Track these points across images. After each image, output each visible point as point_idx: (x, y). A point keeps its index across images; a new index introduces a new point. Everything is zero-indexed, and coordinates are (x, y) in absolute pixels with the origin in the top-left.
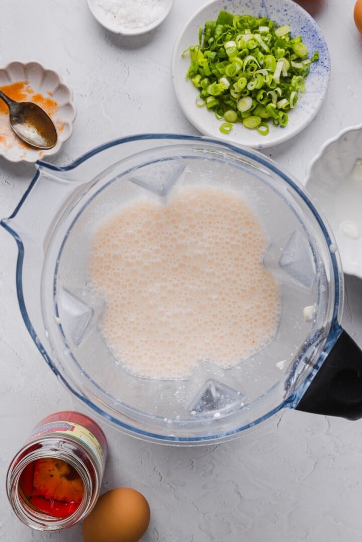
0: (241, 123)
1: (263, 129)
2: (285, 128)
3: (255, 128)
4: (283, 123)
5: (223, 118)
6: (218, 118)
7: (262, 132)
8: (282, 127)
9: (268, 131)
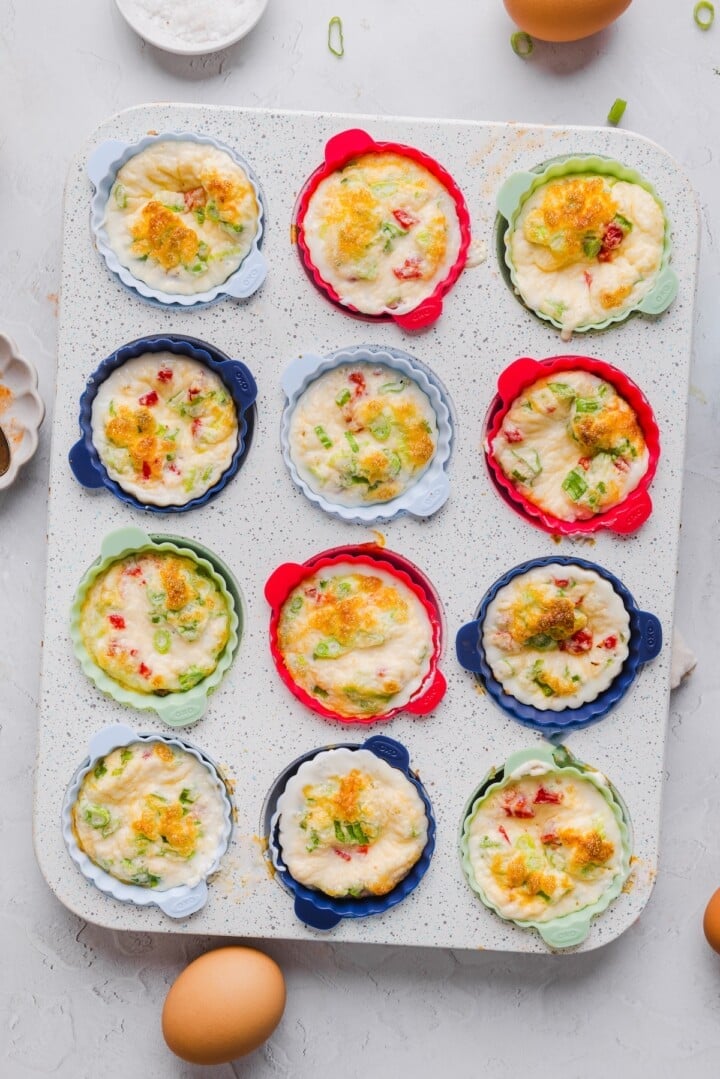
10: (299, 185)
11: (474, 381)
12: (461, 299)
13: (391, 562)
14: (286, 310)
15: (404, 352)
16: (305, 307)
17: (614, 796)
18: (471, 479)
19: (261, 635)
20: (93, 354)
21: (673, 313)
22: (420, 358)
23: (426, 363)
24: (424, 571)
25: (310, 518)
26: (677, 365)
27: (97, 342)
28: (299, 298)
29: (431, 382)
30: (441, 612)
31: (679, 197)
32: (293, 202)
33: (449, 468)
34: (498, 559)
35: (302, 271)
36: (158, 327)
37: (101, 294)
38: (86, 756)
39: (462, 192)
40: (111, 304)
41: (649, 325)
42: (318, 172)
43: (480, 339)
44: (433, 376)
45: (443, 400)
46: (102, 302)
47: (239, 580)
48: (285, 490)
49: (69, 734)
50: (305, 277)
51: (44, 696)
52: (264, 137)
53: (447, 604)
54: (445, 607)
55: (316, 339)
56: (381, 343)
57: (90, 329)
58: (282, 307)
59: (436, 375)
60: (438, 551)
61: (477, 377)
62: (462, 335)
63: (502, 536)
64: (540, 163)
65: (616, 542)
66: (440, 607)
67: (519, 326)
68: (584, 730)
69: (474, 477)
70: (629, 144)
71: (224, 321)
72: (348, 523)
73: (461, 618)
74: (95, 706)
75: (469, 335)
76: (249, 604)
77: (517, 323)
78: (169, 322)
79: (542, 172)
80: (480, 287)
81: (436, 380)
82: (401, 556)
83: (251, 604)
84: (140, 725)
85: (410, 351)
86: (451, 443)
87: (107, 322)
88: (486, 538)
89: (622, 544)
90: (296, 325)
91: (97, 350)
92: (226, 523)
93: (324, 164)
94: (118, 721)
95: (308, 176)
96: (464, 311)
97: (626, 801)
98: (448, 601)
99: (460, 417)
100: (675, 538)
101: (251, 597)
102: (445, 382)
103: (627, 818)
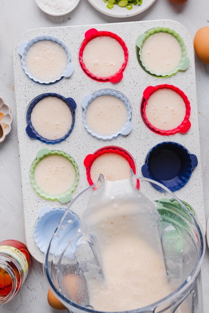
0: (117, 5)
1: (129, 6)
2: (141, 6)
3: (125, 6)
4: (140, 3)
5: (108, 2)
6: (105, 2)
7: (129, 8)
8: (139, 5)
9: (132, 8)
10: (79, 46)
11: (135, 95)
12: (128, 72)
13: (119, 150)
14: (79, 82)
15: (114, 90)
16: (84, 81)
17: (190, 208)
18: (138, 123)
19: (84, 175)
20: (26, 101)
21: (189, 69)
22: (119, 91)
23: (121, 92)
24: (128, 151)
25: (94, 140)
26: (192, 83)
27: (27, 98)
28: (83, 78)
29: (123, 97)
30: (135, 162)
31: (186, 36)
32: (77, 51)
33: (131, 121)
34: (148, 145)
35: (82, 71)
36: (43, 92)
37: (26, 84)
38: (38, 217)
39: (125, 42)
40: (29, 87)
41: (183, 73)
42: (83, 42)
43: (135, 83)
44: (123, 95)
45: (127, 102)
46: (27, 86)
47: (76, 160)
48: (85, 133)
49: (33, 211)
50: (83, 72)
51: (24, 201)
52: (67, 34)
53: (136, 160)
54: (135, 160)
55: (89, 89)
56: (107, 88)
57: (24, 95)
58: (78, 81)
59: (124, 95)
60: (131, 145)
61: (136, 94)
62: (130, 83)
63: (149, 138)
64: (146, 31)
65: (181, 136)
66: (134, 161)
67: (146, 78)
68: (179, 191)
69: (139, 123)
70: (170, 23)
71: (62, 87)
72: (105, 141)
73: (140, 163)
74: (39, 202)
75: (132, 82)
76: (79, 167)
77: (145, 77)
78: (47, 89)
79: (147, 33)
80: (133, 68)
81: (125, 97)
82: (121, 148)
83: (80, 167)
84: (53, 206)
85: (116, 89)
86: (131, 113)
87: (29, 92)
88: (144, 139)
89: (183, 136)
90: (83, 86)
91: (27, 100)
92: (70, 145)
93: (85, 39)
94: (46, 205)
95: (81, 43)
96: (130, 76)
97: (194, 210)
98: (136, 159)
99: (133, 106)
100: (198, 133)
101: (80, 165)
102: (127, 97)
103: (195, 214)
